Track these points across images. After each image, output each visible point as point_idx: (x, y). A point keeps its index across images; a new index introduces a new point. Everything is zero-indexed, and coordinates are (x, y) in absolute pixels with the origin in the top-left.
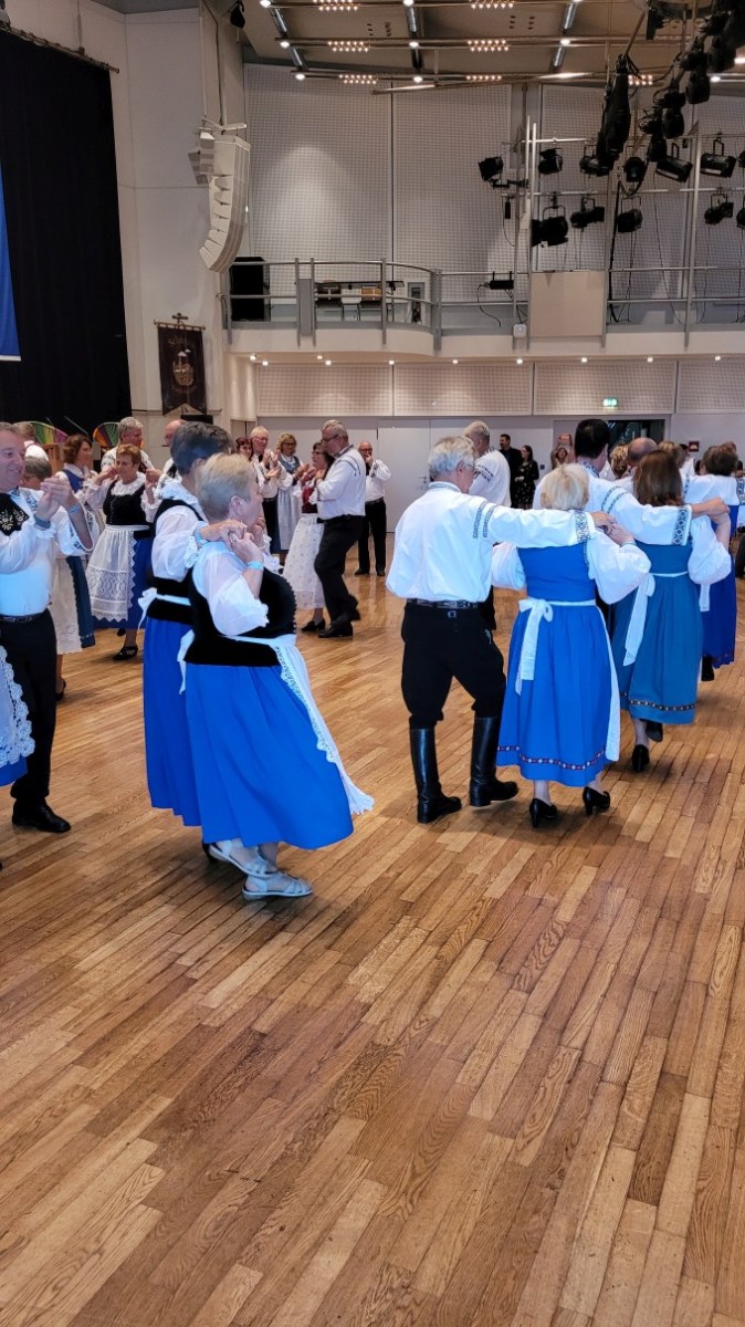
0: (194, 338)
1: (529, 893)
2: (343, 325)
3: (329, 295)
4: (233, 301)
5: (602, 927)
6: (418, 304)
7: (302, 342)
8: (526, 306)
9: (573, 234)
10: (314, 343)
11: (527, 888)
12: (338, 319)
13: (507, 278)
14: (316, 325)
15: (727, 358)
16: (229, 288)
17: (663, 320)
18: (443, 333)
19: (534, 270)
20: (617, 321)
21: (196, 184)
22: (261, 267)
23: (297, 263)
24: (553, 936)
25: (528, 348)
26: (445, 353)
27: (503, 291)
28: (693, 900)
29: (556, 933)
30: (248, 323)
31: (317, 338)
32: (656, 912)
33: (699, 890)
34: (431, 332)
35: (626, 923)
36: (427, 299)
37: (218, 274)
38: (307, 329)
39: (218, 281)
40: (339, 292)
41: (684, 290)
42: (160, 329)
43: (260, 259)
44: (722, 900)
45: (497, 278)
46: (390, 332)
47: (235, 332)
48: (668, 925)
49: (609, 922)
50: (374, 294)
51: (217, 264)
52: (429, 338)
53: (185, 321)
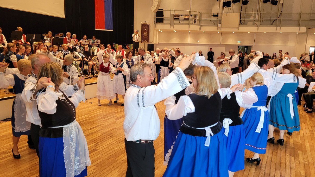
0: (148, 26)
2: (180, 24)
3: (177, 18)
4: (156, 18)
6: (196, 19)
7: (171, 27)
8: (221, 20)
9: (232, 5)
10: (174, 28)
12: (179, 22)
13: (217, 14)
14: (174, 24)
15: (267, 33)
16: (156, 16)
17: (252, 24)
18: (202, 26)
19: (223, 12)
20: (242, 24)
22: (163, 11)
23: (171, 11)
25: (221, 29)
26: (202, 30)
27: (216, 17)
30: (159, 23)
31: (174, 27)
34: (199, 25)
36: (198, 18)
38: (172, 24)
40: (179, 17)
41: (257, 17)
42: (142, 24)
45: (214, 14)
46: (190, 26)
47: (156, 25)
50: (187, 17)
51: (154, 11)
52: (199, 27)
53: (147, 23)
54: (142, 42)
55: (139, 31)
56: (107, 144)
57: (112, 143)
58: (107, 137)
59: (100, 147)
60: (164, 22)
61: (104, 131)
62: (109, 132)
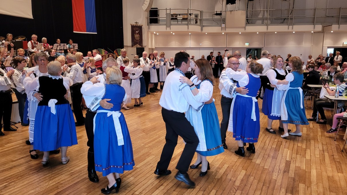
0: (140, 28)
1: (228, 177)
3: (174, 17)
4: (150, 19)
5: (247, 188)
6: (197, 19)
7: (167, 29)
8: (225, 19)
9: (237, 1)
10: (170, 29)
11: (227, 176)
12: (177, 23)
13: (220, 12)
14: (171, 25)
15: (278, 33)
16: (149, 16)
17: (261, 23)
18: (203, 26)
19: (227, 10)
20: (249, 23)
22: (157, 10)
23: (166, 9)
24: (234, 190)
25: (225, 30)
26: (204, 31)
27: (219, 16)
28: (272, 181)
29: (235, 189)
30: (153, 24)
32: (262, 184)
33: (274, 178)
34: (200, 26)
35: (254, 186)
36: (199, 18)
37: (146, 12)
38: (168, 25)
39: (146, 14)
41: (266, 15)
42: (132, 26)
43: (157, 8)
44: (280, 181)
45: (217, 13)
46: (189, 26)
47: (150, 26)
48: (266, 188)
49: (249, 186)
50: (186, 17)
51: (146, 10)
52: (200, 28)
53: (138, 24)
54: (132, 46)
60: (160, 22)
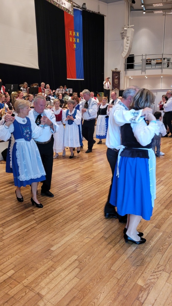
0: (118, 73)
2: (152, 69)
3: (149, 62)
4: (127, 65)
6: (169, 63)
7: (142, 73)
10: (145, 73)
12: (151, 67)
14: (146, 69)
16: (126, 62)
21: (122, 39)
22: (133, 57)
23: (142, 55)
30: (130, 69)
36: (171, 61)
38: (143, 70)
40: (151, 61)
42: (112, 72)
43: (133, 55)
46: (164, 70)
47: (127, 72)
50: (159, 61)
51: (125, 57)
53: (117, 70)
54: (113, 90)
55: (110, 78)
56: (87, 185)
57: (92, 185)
58: (87, 179)
59: (81, 188)
60: (135, 68)
61: (83, 174)
62: (87, 174)
